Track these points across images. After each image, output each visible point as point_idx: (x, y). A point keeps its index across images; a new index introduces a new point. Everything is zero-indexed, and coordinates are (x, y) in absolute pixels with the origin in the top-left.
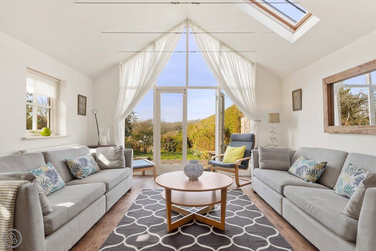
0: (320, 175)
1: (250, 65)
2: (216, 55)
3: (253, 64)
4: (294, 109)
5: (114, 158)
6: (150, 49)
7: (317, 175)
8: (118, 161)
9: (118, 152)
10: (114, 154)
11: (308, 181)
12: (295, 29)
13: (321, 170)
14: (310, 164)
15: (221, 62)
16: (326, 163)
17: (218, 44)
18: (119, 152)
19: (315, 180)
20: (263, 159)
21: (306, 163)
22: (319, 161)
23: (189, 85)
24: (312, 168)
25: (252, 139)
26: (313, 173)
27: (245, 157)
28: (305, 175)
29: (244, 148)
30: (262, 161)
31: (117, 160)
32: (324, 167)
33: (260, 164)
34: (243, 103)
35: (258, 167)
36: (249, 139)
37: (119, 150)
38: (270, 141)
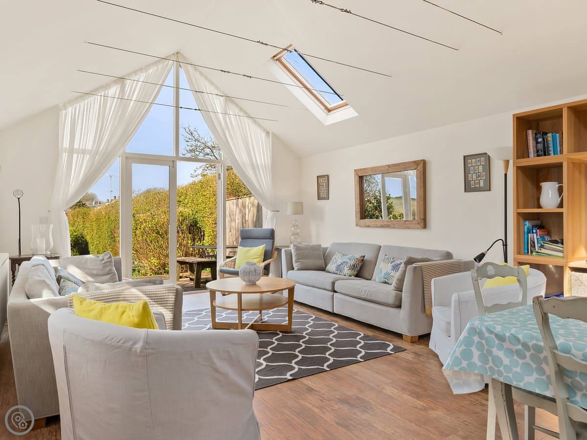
0: (359, 268)
1: (263, 135)
4: (319, 198)
5: (101, 272)
6: (117, 87)
7: (357, 269)
8: (110, 276)
9: (107, 262)
10: (101, 266)
11: (350, 276)
12: (329, 111)
13: (360, 264)
14: (350, 259)
16: (364, 256)
18: (109, 262)
19: (355, 274)
20: (298, 259)
21: (345, 259)
22: (358, 256)
23: (180, 156)
24: (352, 263)
25: (271, 235)
26: (353, 267)
27: (266, 261)
28: (346, 271)
29: (264, 247)
30: (298, 262)
31: (108, 274)
32: (362, 260)
33: (295, 265)
34: (257, 186)
35: (293, 269)
36: (269, 235)
37: (108, 259)
38: (292, 237)
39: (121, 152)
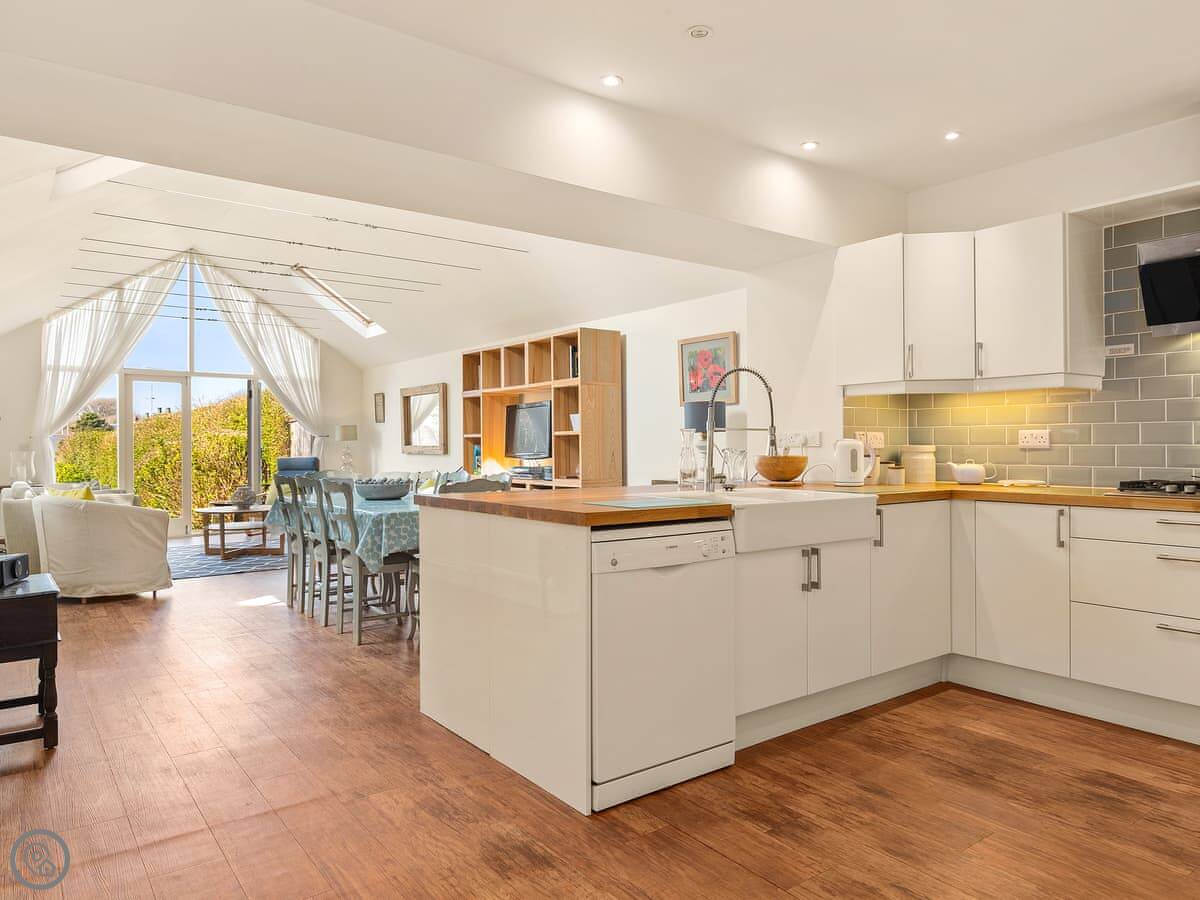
1: (310, 343)
2: (248, 318)
3: (316, 340)
4: (377, 421)
6: (113, 294)
15: (257, 331)
17: (251, 299)
23: (196, 371)
25: (314, 465)
34: (300, 408)
36: (307, 465)
39: (119, 367)
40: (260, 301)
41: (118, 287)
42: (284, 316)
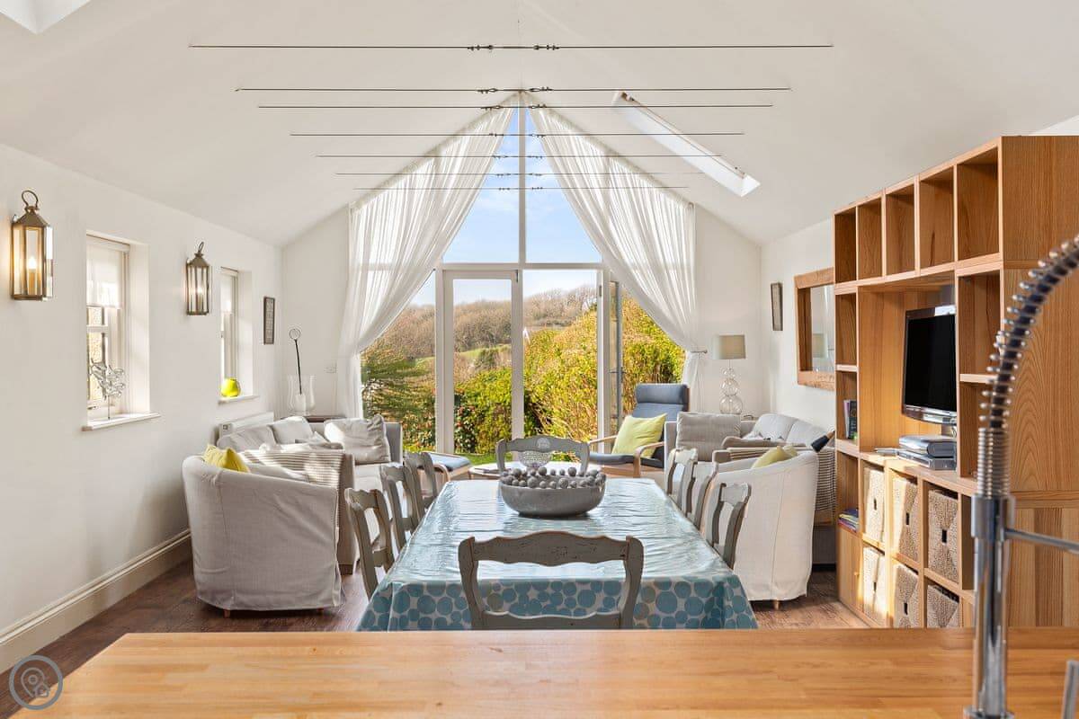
1: (681, 208)
2: (595, 181)
3: (691, 205)
4: (773, 327)
5: (368, 442)
8: (375, 448)
9: (375, 429)
10: (368, 433)
15: (607, 201)
17: (599, 152)
20: (683, 441)
25: (682, 396)
29: (660, 420)
30: (682, 445)
31: (374, 445)
36: (677, 397)
38: (723, 401)
39: (436, 265)
40: (611, 154)
41: (433, 154)
42: (645, 174)
